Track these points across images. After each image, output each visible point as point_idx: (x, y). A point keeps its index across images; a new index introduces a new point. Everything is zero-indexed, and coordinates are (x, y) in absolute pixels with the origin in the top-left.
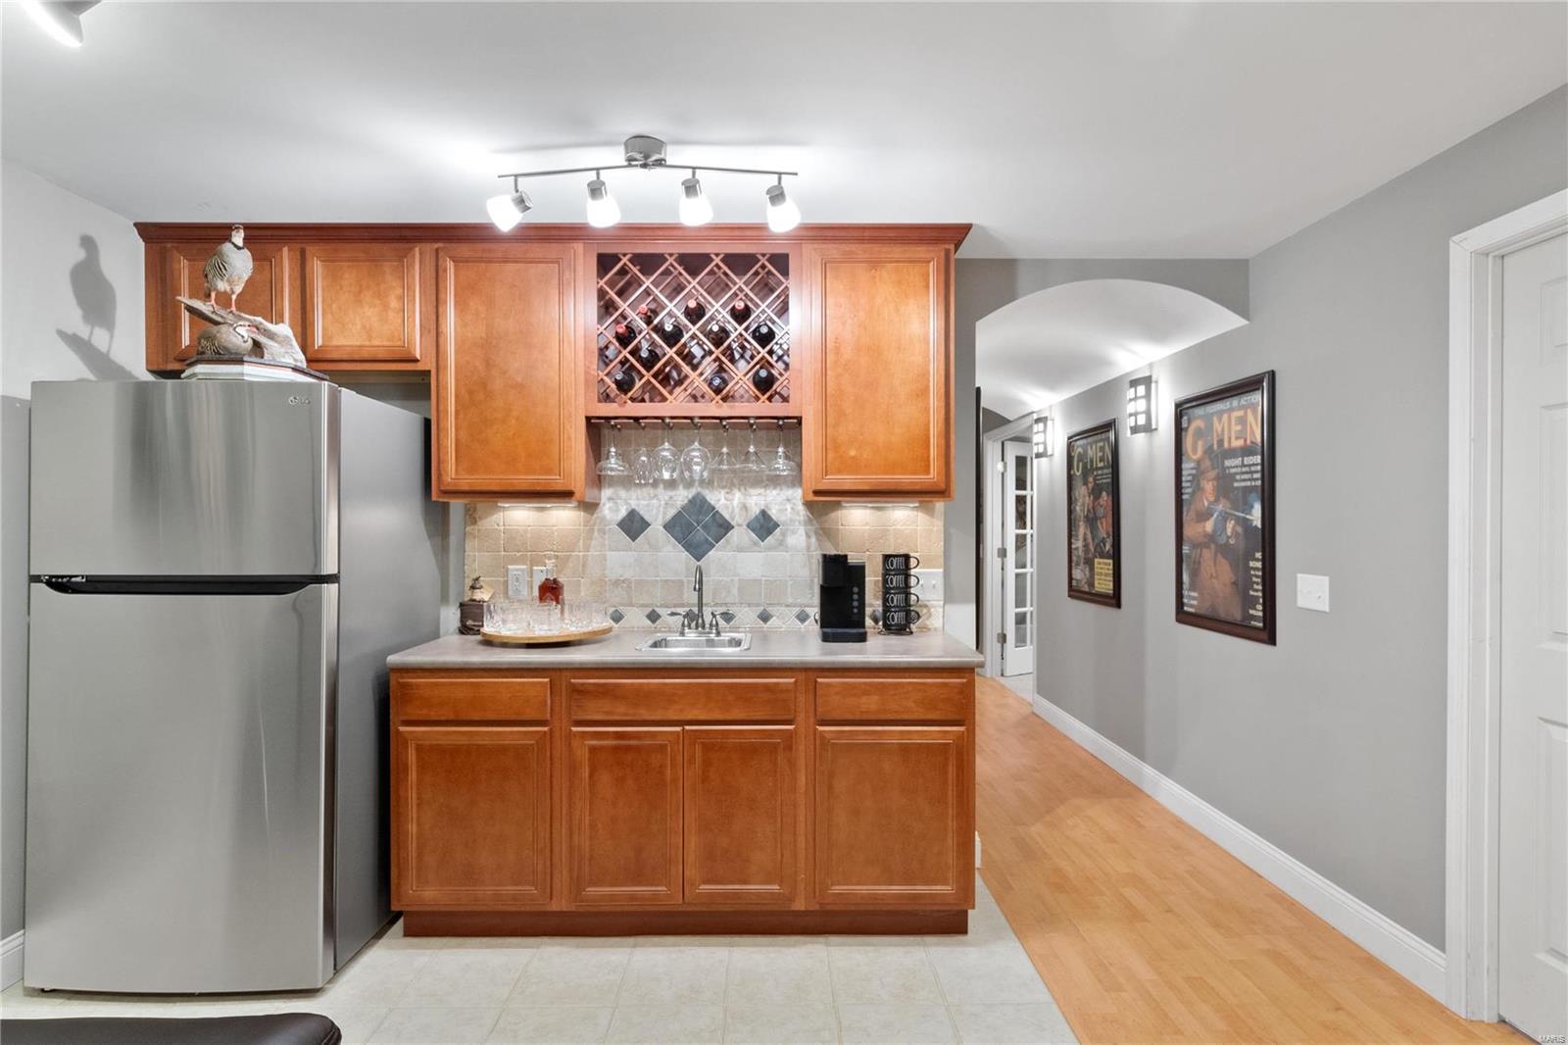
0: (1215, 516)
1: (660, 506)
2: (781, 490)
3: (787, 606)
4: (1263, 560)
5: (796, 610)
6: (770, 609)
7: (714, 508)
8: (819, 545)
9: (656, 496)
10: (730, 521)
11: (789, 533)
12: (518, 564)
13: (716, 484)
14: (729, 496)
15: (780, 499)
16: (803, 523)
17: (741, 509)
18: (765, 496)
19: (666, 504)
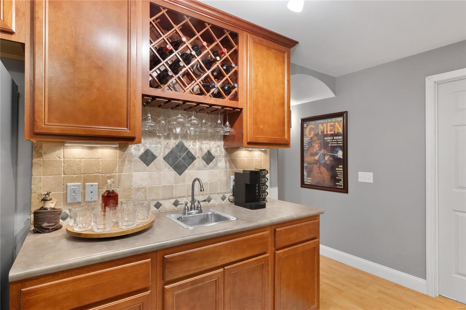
0: (319, 154)
1: (162, 148)
2: (216, 141)
3: (218, 194)
4: (343, 168)
5: (221, 195)
6: (211, 196)
7: (187, 149)
8: (230, 166)
9: (160, 142)
10: (194, 155)
11: (219, 161)
12: (75, 182)
13: (188, 138)
14: (194, 144)
15: (215, 146)
16: (224, 157)
17: (200, 150)
18: (209, 144)
19: (165, 147)
